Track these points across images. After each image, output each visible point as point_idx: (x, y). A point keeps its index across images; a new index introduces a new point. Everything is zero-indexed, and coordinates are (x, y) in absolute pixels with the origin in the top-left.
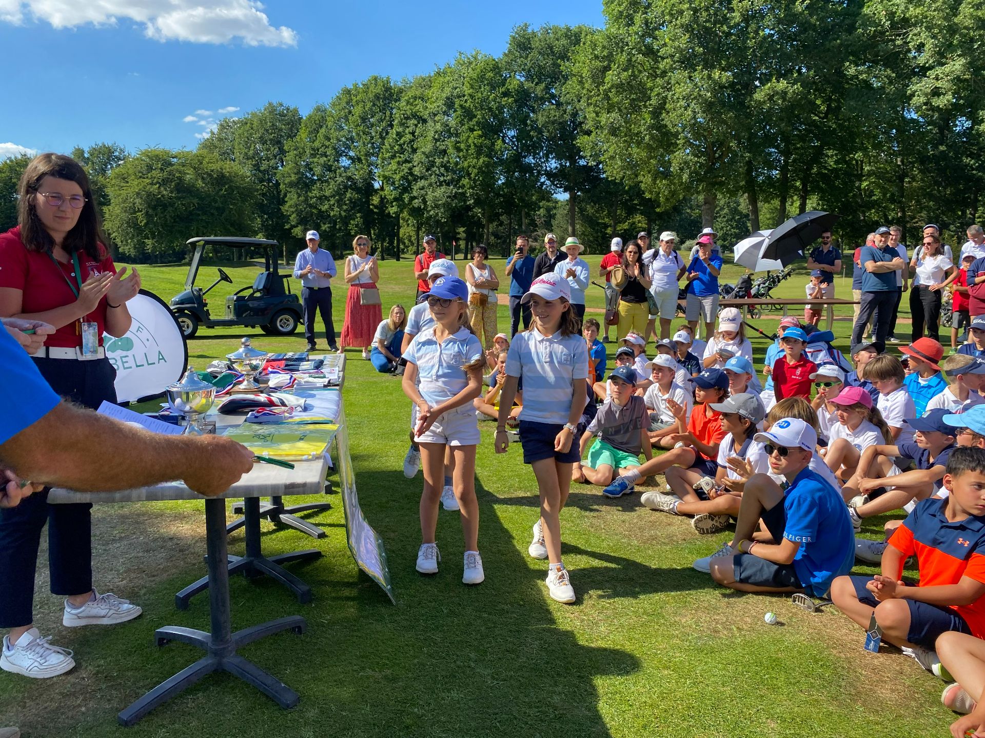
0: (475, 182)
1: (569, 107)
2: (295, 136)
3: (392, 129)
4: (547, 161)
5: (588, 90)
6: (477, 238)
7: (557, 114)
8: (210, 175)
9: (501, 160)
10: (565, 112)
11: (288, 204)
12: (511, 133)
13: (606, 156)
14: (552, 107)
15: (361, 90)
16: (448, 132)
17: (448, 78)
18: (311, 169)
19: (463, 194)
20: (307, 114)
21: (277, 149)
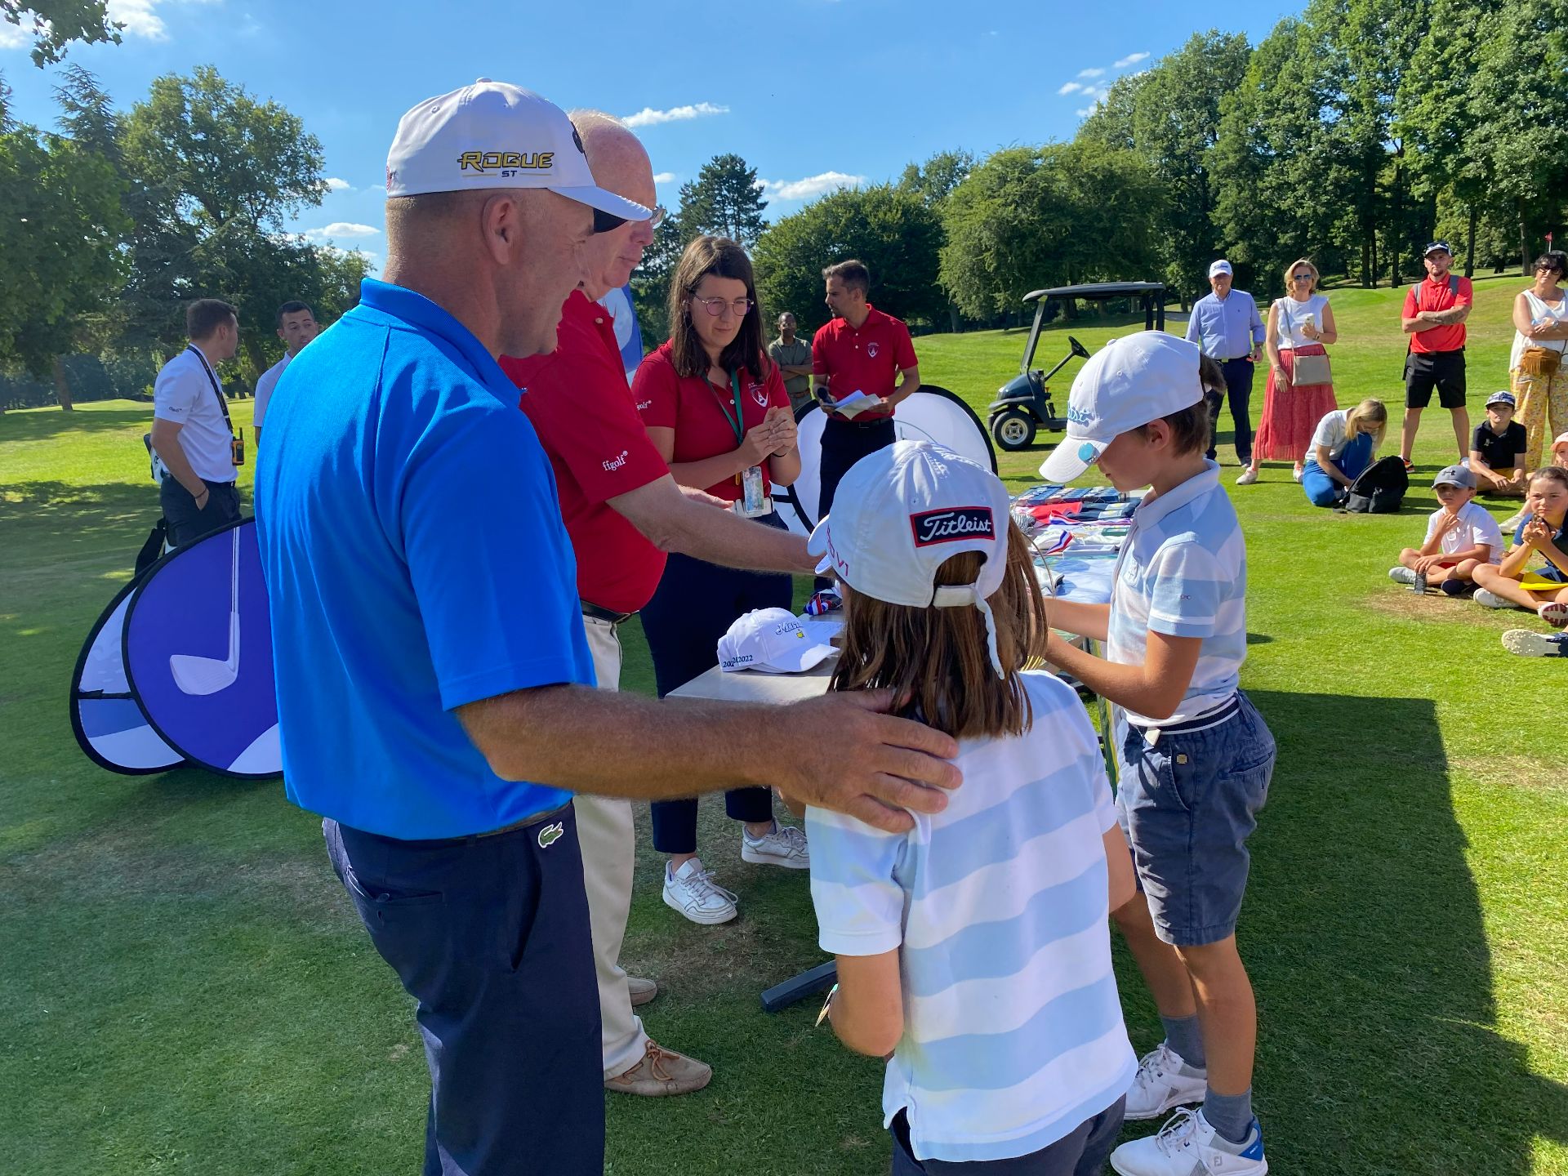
2: (1238, 85)
3: (1427, 34)
8: (1091, 177)
11: (1222, 206)
18: (1265, 139)
20: (1261, 41)
21: (1206, 114)
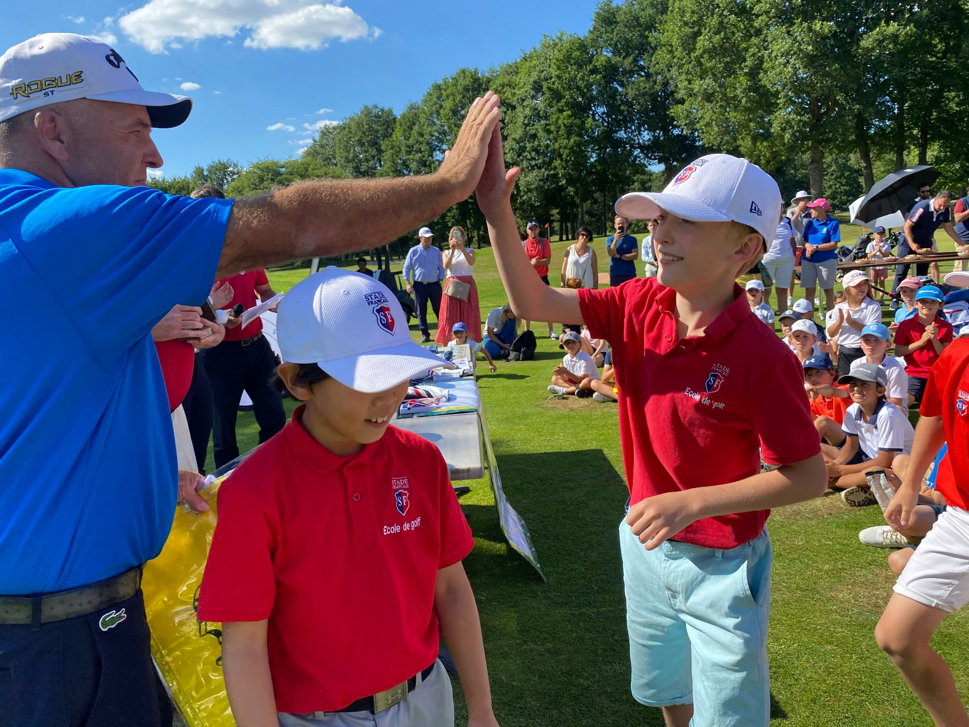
0: (567, 162)
1: (659, 77)
2: (390, 135)
4: (640, 134)
5: (679, 58)
6: (571, 218)
7: (647, 85)
9: (592, 138)
10: (655, 82)
12: (601, 110)
13: (701, 123)
14: (641, 79)
15: (450, 84)
16: (537, 115)
17: (534, 62)
18: (407, 166)
19: (556, 175)
20: (401, 113)
21: (375, 150)
